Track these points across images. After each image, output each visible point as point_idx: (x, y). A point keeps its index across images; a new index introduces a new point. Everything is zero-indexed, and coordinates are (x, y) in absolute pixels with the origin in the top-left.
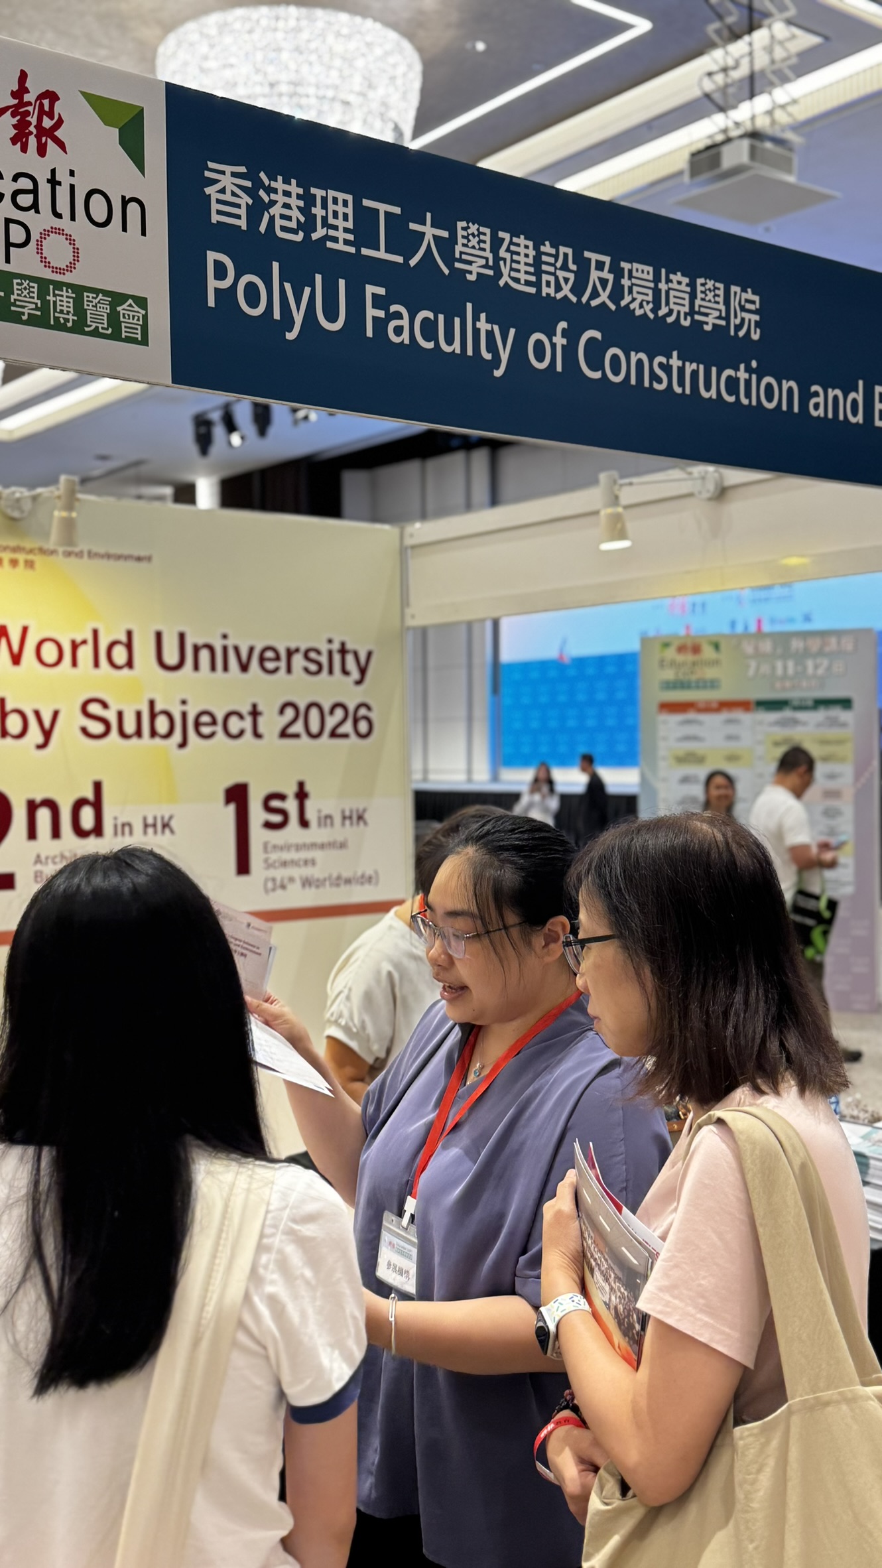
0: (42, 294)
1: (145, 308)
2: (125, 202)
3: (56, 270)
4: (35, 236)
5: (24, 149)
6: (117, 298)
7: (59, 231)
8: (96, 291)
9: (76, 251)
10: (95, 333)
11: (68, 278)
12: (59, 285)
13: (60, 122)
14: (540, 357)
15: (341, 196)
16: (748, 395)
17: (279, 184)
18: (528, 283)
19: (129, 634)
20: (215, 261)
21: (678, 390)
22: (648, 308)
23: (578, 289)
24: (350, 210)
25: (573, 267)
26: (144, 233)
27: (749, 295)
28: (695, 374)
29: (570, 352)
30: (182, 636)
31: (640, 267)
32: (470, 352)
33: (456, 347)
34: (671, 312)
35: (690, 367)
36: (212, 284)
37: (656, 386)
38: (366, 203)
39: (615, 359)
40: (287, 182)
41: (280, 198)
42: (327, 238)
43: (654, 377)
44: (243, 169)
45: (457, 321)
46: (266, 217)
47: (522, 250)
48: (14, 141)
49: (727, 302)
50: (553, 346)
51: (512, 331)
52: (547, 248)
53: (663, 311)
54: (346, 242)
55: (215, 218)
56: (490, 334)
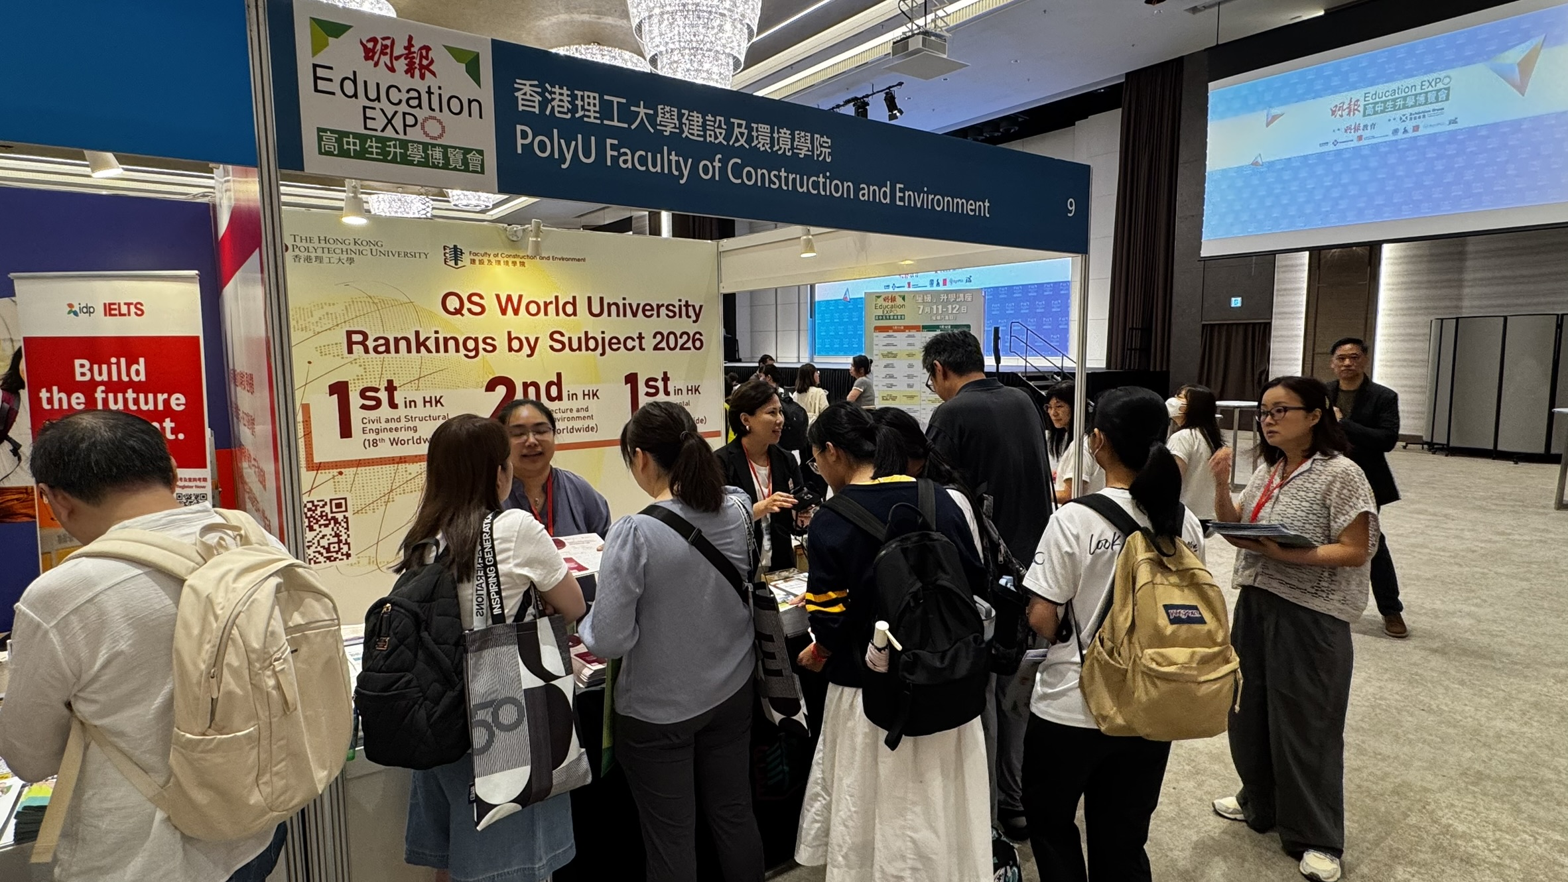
0: (425, 151)
1: (482, 155)
2: (470, 102)
3: (432, 138)
4: (420, 121)
5: (412, 76)
6: (467, 151)
7: (434, 118)
8: (455, 148)
9: (443, 128)
10: (455, 169)
11: (439, 142)
12: (434, 146)
13: (432, 62)
14: (706, 173)
15: (592, 95)
16: (825, 190)
17: (557, 90)
18: (698, 135)
19: (574, 298)
20: (522, 130)
21: (785, 188)
22: (767, 147)
23: (728, 137)
24: (597, 102)
25: (725, 127)
26: (481, 117)
27: (825, 139)
28: (794, 180)
29: (723, 170)
30: (602, 299)
31: (763, 126)
32: (666, 171)
33: (659, 169)
34: (780, 148)
35: (791, 177)
36: (520, 142)
37: (772, 186)
38: (606, 97)
39: (749, 173)
40: (561, 88)
41: (558, 97)
42: (585, 116)
43: (771, 181)
44: (536, 83)
45: (659, 156)
46: (550, 107)
47: (695, 119)
48: (406, 72)
49: (812, 143)
50: (714, 167)
51: (690, 160)
52: (709, 117)
53: (776, 148)
54: (595, 118)
55: (521, 108)
56: (678, 162)
